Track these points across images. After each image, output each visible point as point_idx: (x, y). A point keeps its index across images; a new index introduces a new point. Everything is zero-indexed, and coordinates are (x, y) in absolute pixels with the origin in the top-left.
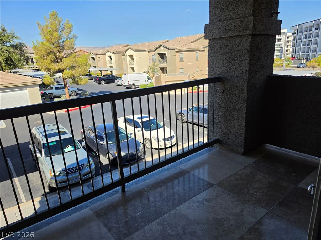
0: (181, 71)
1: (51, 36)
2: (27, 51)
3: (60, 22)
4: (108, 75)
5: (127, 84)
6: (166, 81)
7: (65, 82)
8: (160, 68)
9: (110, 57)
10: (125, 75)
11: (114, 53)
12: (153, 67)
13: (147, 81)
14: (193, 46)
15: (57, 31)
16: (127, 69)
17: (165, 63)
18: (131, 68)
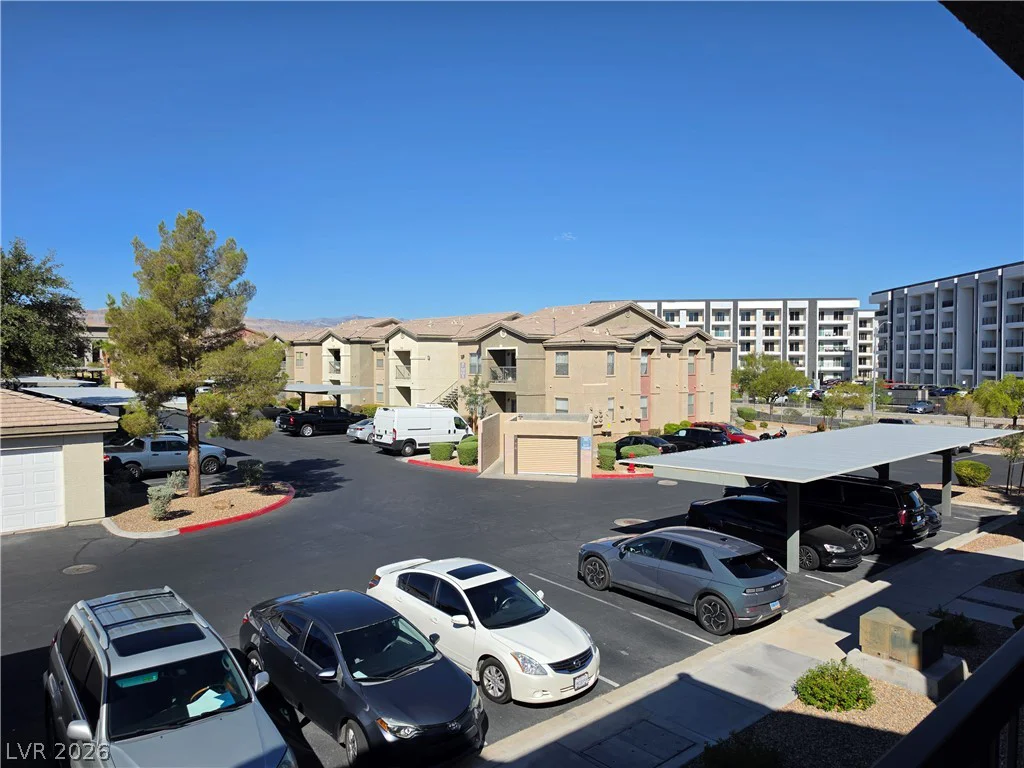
0: (561, 405)
1: (173, 284)
2: (81, 322)
3: (206, 244)
4: (325, 408)
5: (387, 439)
6: (519, 436)
7: (194, 430)
8: (492, 393)
9: (336, 354)
10: (386, 409)
11: (348, 341)
12: (473, 388)
13: (452, 432)
14: (598, 334)
15: (192, 268)
16: (387, 390)
17: (510, 379)
18: (398, 388)
